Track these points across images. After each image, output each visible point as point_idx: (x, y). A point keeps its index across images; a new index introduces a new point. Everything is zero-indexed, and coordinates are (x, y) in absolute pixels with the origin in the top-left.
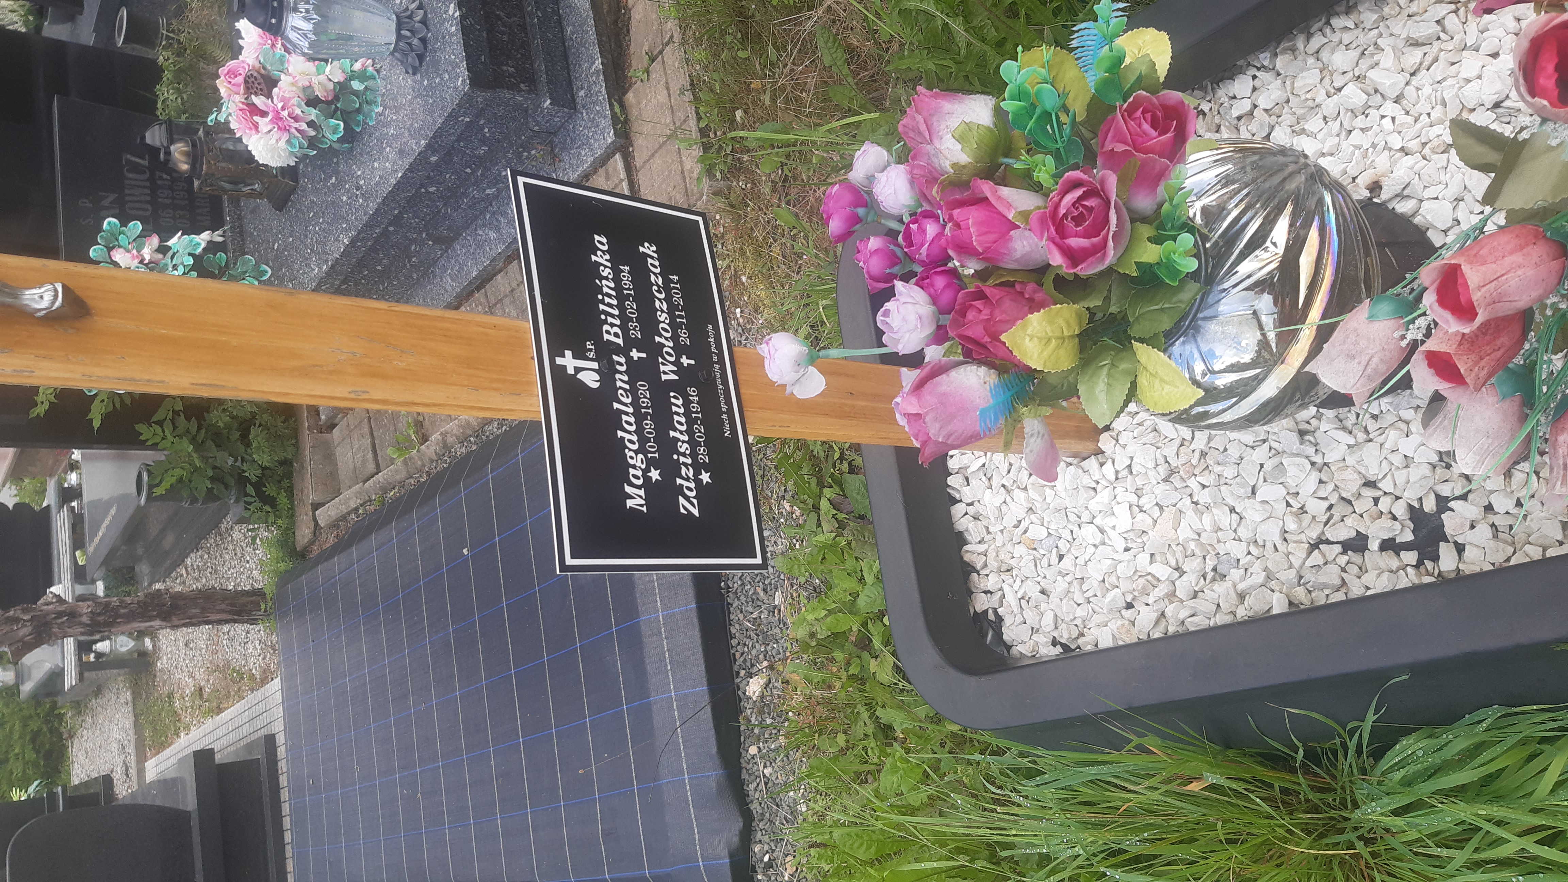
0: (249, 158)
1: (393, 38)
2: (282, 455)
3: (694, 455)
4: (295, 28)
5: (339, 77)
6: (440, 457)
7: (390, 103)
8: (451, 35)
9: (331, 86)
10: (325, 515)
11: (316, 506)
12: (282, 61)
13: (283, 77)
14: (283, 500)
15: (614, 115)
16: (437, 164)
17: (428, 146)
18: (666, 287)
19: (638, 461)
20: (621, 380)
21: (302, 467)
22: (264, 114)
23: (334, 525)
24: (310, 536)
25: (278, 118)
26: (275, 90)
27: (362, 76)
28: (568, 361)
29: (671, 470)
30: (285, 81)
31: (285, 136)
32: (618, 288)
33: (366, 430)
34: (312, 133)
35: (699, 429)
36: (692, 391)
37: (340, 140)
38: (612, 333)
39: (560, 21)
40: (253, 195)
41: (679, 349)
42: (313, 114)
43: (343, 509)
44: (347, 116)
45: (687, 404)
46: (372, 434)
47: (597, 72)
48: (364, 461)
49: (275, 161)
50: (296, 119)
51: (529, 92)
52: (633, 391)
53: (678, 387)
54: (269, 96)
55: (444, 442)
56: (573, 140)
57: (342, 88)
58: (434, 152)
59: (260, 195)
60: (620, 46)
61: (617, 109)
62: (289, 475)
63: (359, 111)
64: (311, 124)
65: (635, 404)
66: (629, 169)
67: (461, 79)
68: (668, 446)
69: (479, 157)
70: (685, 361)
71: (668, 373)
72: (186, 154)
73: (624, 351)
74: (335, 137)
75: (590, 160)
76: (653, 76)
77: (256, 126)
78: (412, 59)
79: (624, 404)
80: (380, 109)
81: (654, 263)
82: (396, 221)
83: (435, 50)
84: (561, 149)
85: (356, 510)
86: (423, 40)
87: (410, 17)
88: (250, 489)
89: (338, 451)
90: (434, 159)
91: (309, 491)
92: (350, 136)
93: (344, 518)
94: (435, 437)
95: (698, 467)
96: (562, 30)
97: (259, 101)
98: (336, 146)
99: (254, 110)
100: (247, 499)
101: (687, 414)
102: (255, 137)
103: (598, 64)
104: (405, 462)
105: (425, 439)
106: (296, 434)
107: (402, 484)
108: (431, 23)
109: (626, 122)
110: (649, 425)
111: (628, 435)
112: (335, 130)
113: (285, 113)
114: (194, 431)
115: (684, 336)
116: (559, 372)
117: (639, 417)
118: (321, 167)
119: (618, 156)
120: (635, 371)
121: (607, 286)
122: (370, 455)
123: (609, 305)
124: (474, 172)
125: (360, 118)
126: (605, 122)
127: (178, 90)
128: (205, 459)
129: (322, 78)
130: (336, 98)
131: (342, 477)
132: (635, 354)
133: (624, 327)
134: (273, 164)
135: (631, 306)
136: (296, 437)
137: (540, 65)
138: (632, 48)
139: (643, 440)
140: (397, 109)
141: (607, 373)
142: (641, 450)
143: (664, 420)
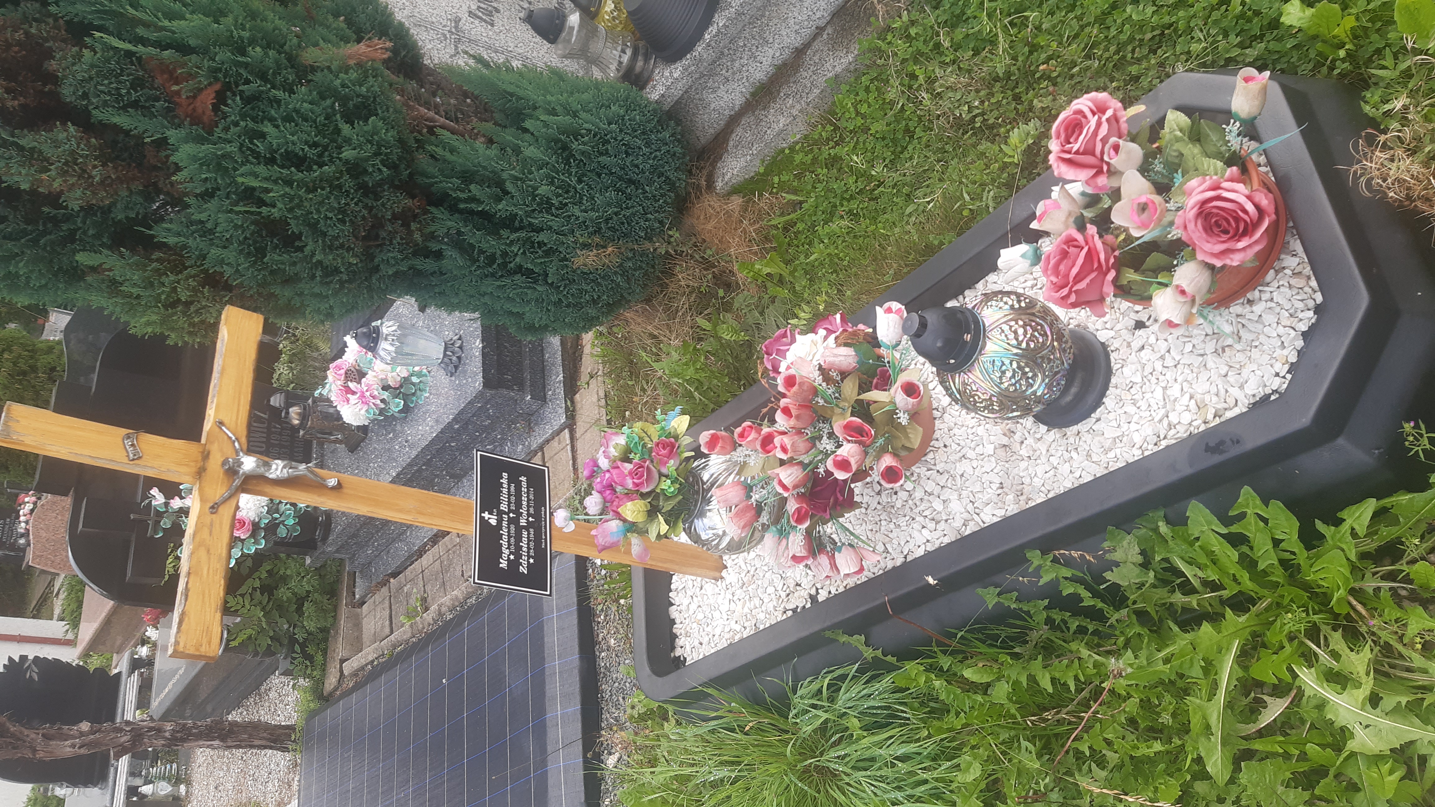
0: (338, 417)
1: (441, 356)
2: (322, 624)
3: (528, 552)
4: (384, 349)
5: (405, 374)
6: (435, 621)
7: (434, 392)
8: (476, 357)
9: (399, 379)
10: (348, 668)
11: (342, 661)
12: (370, 362)
13: (370, 372)
14: (319, 658)
15: (567, 407)
16: (458, 429)
17: (454, 419)
18: (528, 493)
19: (507, 552)
20: (505, 524)
21: (337, 633)
22: (354, 393)
23: (355, 674)
24: (336, 684)
25: (363, 396)
26: (364, 380)
27: (419, 375)
28: (486, 515)
29: (518, 556)
30: (370, 375)
31: (366, 407)
32: (509, 492)
33: (387, 602)
34: (382, 406)
35: (532, 544)
36: (532, 531)
37: (400, 412)
38: (504, 507)
39: (542, 350)
40: (336, 441)
41: (529, 515)
42: (385, 395)
43: (363, 662)
44: (406, 397)
45: (529, 534)
46: (391, 608)
47: (560, 382)
48: (383, 627)
49: (355, 423)
50: (374, 397)
51: (519, 391)
52: (509, 528)
53: (527, 528)
54: (359, 382)
55: (439, 610)
56: (542, 420)
57: (406, 380)
58: (457, 422)
59: (340, 442)
60: (576, 367)
61: (569, 403)
62: (326, 640)
63: (414, 394)
64: (383, 401)
65: (509, 532)
66: (572, 438)
67: (478, 383)
68: (519, 548)
69: (485, 426)
70: (531, 519)
71: (523, 522)
72: (299, 414)
73: (508, 514)
74: (397, 410)
75: (551, 431)
76: (591, 386)
77: (348, 400)
78: (451, 368)
79: (504, 532)
80: (427, 395)
81: (524, 484)
82: (428, 463)
83: (465, 364)
84: (536, 424)
85: (373, 661)
86: (459, 358)
87: (453, 344)
88: (297, 648)
89: (365, 621)
90: (456, 426)
91: (340, 648)
92: (406, 409)
93: (362, 668)
94: (434, 608)
95: (529, 557)
96: (543, 356)
97: (352, 385)
98: (396, 415)
99: (349, 391)
100: (294, 655)
101: (528, 538)
102: (346, 406)
103: (561, 377)
104: (411, 626)
105: (427, 609)
106: (336, 608)
107: (407, 642)
108: (465, 349)
109: (573, 411)
110: (512, 540)
111: (504, 543)
112: (398, 405)
113: (368, 394)
114: (265, 602)
115: (532, 511)
116: (482, 518)
117: (509, 537)
118: (384, 426)
119: (566, 431)
120: (510, 521)
121: (505, 491)
122: (388, 622)
123: (504, 497)
124: (481, 434)
125: (414, 398)
126: (562, 411)
127: (291, 369)
128: (269, 623)
129: (394, 374)
130: (401, 386)
131: (365, 640)
132: (511, 515)
133: (509, 506)
134: (355, 424)
135: (513, 498)
136: (335, 611)
137: (527, 375)
138: (582, 369)
139: (509, 545)
140: (438, 395)
141: (500, 521)
142: (508, 548)
143: (519, 538)
